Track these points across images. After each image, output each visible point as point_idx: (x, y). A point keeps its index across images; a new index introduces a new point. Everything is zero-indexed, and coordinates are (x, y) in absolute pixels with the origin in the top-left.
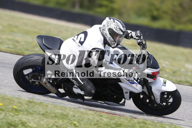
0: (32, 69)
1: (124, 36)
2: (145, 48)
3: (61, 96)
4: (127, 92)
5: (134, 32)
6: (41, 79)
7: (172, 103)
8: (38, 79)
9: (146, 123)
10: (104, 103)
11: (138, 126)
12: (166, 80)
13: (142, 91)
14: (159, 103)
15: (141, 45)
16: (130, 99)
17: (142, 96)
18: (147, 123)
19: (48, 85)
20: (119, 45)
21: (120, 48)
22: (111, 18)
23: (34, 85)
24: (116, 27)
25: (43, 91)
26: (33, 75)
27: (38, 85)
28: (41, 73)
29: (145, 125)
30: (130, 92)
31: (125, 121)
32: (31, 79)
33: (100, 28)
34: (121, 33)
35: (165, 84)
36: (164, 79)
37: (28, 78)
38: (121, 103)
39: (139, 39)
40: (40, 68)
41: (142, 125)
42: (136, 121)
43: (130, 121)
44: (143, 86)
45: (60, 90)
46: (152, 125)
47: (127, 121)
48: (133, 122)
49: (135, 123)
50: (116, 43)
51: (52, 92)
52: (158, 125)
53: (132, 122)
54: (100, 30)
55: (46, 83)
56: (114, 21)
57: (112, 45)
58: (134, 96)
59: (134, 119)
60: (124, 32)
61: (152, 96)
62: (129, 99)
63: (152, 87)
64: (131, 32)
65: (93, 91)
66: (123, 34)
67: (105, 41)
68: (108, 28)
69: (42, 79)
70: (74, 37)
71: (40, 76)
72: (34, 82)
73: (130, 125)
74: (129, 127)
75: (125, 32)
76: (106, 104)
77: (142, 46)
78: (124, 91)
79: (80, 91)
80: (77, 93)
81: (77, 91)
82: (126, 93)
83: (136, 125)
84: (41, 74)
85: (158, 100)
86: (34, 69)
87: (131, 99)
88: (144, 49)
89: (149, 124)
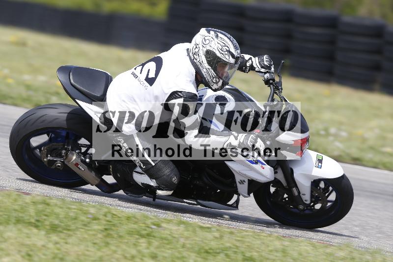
0: (48, 135)
1: (237, 66)
2: (279, 89)
3: (107, 190)
4: (244, 181)
5: (257, 58)
6: (67, 154)
7: (335, 203)
8: (60, 156)
9: (48, 204)
10: (195, 203)
11: (33, 211)
12: (322, 155)
13: (273, 179)
14: (308, 202)
15: (272, 84)
16: (249, 194)
17: (272, 190)
18: (52, 204)
19: (81, 168)
20: (227, 84)
21: (229, 90)
22: (210, 30)
23: (53, 167)
24: (220, 47)
25: (71, 180)
26: (51, 148)
27: (61, 169)
28: (66, 144)
29: (47, 207)
30: (249, 180)
31: (6, 200)
32: (47, 156)
33: (188, 50)
34: (232, 61)
35: (320, 164)
36: (319, 154)
37: (39, 154)
38: (230, 203)
39: (267, 72)
40: (64, 133)
41: (40, 207)
42: (28, 199)
43: (16, 200)
44: (275, 169)
45: (105, 177)
46: (61, 208)
47: (11, 201)
48: (22, 201)
49: (26, 203)
50: (221, 81)
51: (90, 181)
52: (73, 207)
53: (20, 203)
54: (188, 55)
55: (77, 165)
56: (217, 36)
57: (212, 85)
58: (257, 189)
59: (24, 195)
60: (237, 59)
61: (294, 189)
62: (247, 195)
63: (295, 170)
64: (250, 59)
65: (175, 180)
66: (236, 63)
67: (198, 77)
68: (205, 50)
69: (70, 155)
70: (135, 69)
71: (66, 149)
72: (52, 163)
73: (16, 207)
74: (13, 211)
75: (239, 57)
76: (199, 206)
77: (274, 86)
78: (238, 178)
79: (148, 178)
80: (142, 184)
81: (141, 179)
82: (242, 182)
83: (28, 209)
84: (68, 145)
85: (307, 197)
86: (53, 135)
87: (252, 195)
88: (277, 92)
89: (56, 205)
